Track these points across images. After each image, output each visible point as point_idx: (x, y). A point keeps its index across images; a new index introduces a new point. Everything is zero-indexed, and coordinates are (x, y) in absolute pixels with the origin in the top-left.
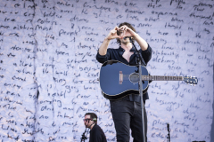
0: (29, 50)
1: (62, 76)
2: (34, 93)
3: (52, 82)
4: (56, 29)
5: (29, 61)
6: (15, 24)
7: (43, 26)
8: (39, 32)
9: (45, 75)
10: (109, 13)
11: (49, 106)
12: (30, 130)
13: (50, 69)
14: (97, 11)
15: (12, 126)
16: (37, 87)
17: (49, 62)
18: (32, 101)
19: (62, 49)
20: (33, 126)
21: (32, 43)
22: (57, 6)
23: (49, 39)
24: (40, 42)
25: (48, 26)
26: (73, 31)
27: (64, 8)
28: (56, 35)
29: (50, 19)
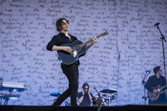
0: (113, 31)
1: (133, 45)
2: (117, 56)
3: (128, 49)
4: (129, 17)
5: (113, 37)
6: (104, 16)
7: (121, 16)
8: (119, 19)
9: (123, 45)
10: (161, 6)
11: (127, 63)
12: (116, 78)
13: (126, 41)
14: (154, 5)
15: (105, 76)
16: (119, 52)
17: (125, 37)
18: (116, 60)
19: (133, 29)
20: (117, 76)
21: (115, 26)
22: (129, 3)
23: (125, 24)
24: (119, 26)
25: (124, 15)
26: (139, 17)
27: (133, 4)
28: (129, 21)
29: (125, 11)
